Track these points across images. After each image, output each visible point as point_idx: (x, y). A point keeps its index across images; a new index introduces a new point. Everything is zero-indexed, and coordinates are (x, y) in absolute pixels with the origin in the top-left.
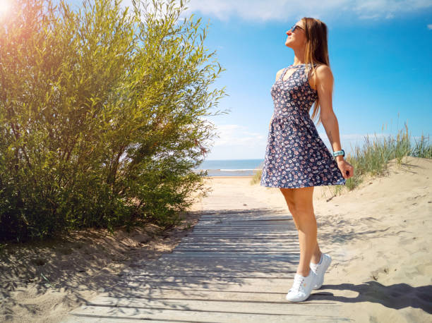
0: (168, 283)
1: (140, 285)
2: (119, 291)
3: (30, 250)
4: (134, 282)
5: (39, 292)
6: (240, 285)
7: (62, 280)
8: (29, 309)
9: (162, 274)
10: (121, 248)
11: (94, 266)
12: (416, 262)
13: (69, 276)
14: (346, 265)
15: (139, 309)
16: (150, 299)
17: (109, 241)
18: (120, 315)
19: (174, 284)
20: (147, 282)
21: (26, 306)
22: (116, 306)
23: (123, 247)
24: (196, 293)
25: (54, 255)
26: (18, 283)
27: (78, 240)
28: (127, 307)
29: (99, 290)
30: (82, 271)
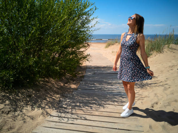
0: (77, 106)
1: (68, 106)
2: (60, 109)
3: (25, 90)
4: (65, 105)
5: (32, 110)
6: (104, 108)
7: (39, 104)
8: (31, 118)
9: (75, 101)
10: (58, 87)
11: (49, 96)
12: (168, 100)
13: (41, 102)
14: (142, 100)
15: (69, 119)
16: (72, 114)
17: (53, 84)
18: (63, 121)
19: (80, 106)
20: (70, 105)
21: (29, 116)
22: (60, 117)
23: (58, 86)
24: (88, 111)
25: (34, 92)
26: (24, 105)
27: (41, 84)
28: (64, 117)
29: (53, 109)
30: (45, 99)
